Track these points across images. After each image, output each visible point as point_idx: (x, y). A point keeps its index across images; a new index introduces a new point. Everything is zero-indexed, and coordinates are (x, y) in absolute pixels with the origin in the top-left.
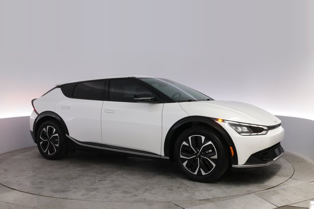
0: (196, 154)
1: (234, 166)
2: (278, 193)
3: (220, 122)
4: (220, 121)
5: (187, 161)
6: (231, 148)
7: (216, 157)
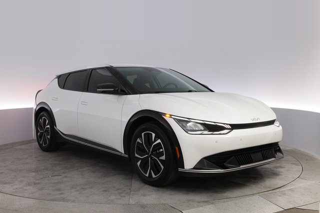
0: (148, 154)
1: (180, 170)
2: (285, 194)
3: (167, 118)
4: (168, 116)
5: (140, 161)
6: (177, 148)
7: (163, 158)
